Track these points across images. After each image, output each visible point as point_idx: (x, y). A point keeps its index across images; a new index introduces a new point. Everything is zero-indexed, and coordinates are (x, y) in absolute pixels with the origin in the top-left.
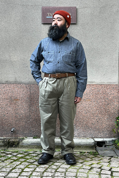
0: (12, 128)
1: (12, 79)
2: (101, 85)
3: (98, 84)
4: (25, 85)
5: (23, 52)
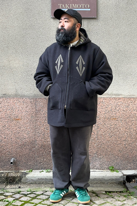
0: (12, 158)
1: (11, 91)
2: (130, 98)
3: (125, 97)
4: (29, 100)
5: (27, 55)
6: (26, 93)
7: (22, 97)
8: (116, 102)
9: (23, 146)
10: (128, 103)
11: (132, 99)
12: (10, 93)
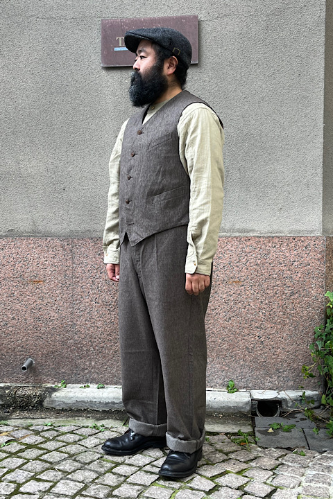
0: (27, 359)
1: (24, 225)
2: (270, 239)
3: (262, 235)
4: (59, 241)
5: (53, 148)
6: (54, 229)
7: (46, 235)
8: (240, 246)
9: (50, 336)
10: (267, 248)
11: (276, 241)
12: (22, 228)
